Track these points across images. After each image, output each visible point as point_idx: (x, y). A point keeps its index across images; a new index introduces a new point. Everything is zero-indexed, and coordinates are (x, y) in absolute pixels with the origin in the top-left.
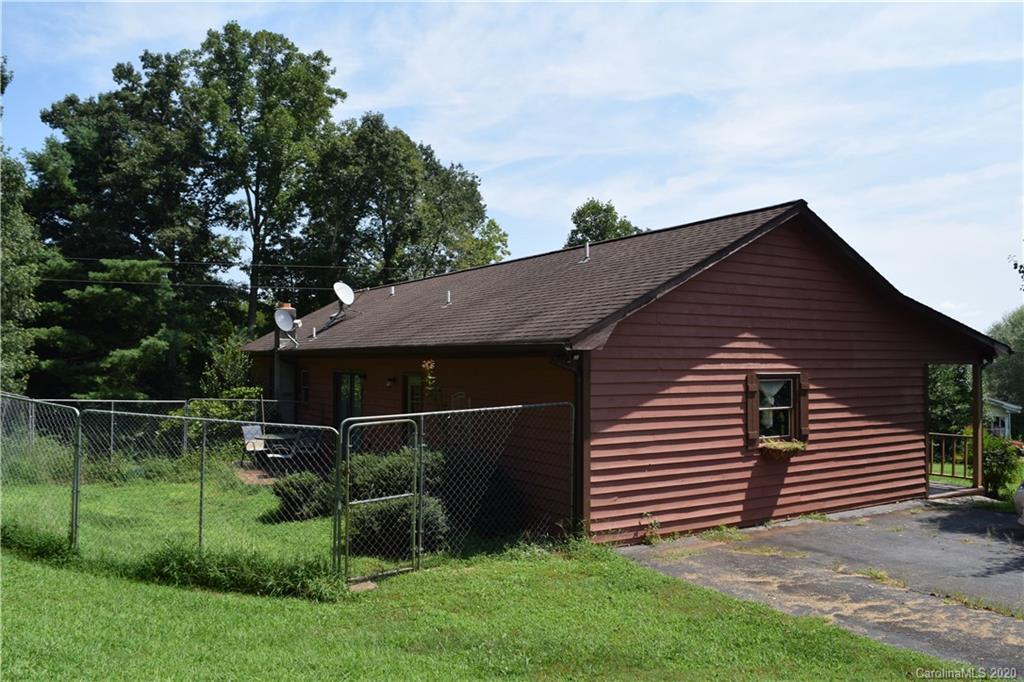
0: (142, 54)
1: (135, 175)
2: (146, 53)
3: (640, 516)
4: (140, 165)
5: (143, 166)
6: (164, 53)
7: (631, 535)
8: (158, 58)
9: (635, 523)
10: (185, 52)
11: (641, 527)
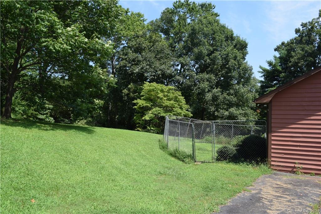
0: (301, 24)
1: (295, 62)
2: (302, 23)
3: (295, 163)
4: (297, 58)
5: (299, 59)
6: (308, 21)
7: (290, 169)
8: (306, 24)
9: (293, 165)
10: (314, 19)
11: (294, 167)
